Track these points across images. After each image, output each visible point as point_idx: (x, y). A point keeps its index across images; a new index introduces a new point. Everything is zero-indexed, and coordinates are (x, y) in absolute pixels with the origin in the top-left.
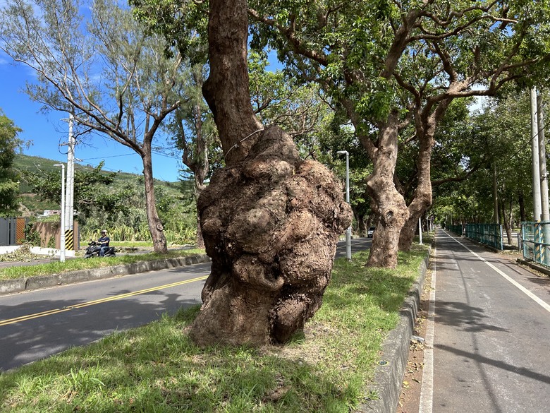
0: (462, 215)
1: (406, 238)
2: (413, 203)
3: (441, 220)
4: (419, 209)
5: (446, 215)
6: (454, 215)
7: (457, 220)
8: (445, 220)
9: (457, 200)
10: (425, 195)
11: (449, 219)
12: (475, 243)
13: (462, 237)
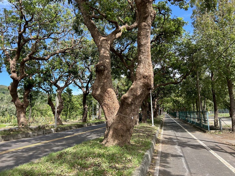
0: (176, 107)
1: (125, 128)
2: (132, 86)
3: (167, 110)
4: (139, 92)
5: (169, 107)
6: (172, 108)
7: (173, 110)
8: (168, 110)
9: (174, 100)
10: (145, 77)
11: (170, 109)
12: (186, 123)
13: (177, 118)
